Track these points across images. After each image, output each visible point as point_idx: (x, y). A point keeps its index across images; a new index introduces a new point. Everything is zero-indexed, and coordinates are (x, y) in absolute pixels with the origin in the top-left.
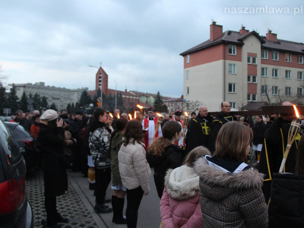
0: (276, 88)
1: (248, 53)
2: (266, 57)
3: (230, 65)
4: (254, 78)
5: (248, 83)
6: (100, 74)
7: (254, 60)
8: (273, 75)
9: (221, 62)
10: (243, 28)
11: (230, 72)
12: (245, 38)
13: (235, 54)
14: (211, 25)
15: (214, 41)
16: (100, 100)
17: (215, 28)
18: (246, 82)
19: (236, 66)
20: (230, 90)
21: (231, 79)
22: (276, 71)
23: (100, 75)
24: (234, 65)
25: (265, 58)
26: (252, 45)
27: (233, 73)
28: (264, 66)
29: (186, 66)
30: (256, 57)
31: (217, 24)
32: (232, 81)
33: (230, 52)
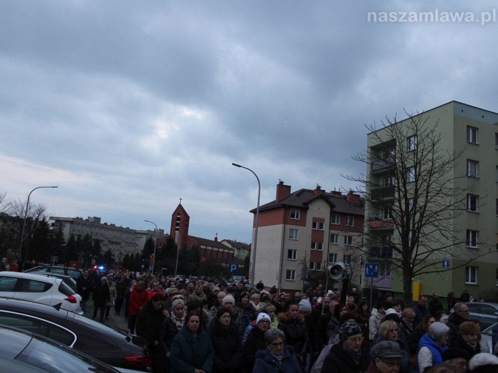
0: (349, 257)
1: (314, 218)
2: (338, 223)
3: (292, 230)
4: (320, 247)
5: (311, 250)
6: (179, 214)
7: (321, 226)
8: (345, 243)
9: (280, 227)
10: (319, 188)
11: (290, 237)
12: (311, 202)
13: (299, 219)
14: (278, 185)
15: (278, 202)
16: (152, 256)
17: (283, 189)
18: (309, 249)
19: (298, 232)
20: (290, 256)
21: (291, 245)
22: (350, 238)
23: (178, 216)
24: (297, 230)
25: (336, 224)
26: (319, 209)
27: (294, 239)
28: (333, 232)
30: (324, 222)
31: (284, 184)
32: (292, 247)
33: (293, 216)
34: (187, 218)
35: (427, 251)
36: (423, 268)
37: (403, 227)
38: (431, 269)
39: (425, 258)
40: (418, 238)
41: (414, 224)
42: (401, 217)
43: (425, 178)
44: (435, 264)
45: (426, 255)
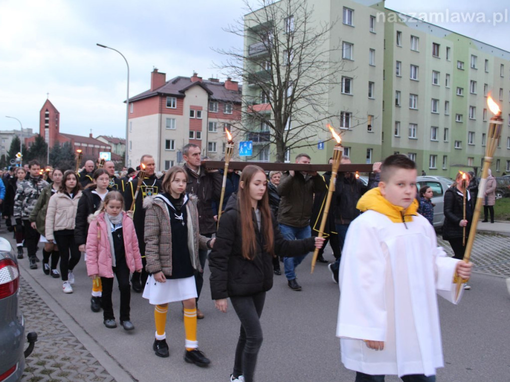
1: (191, 107)
2: (216, 110)
3: (168, 119)
4: (198, 136)
5: (190, 140)
6: (47, 110)
7: (199, 114)
9: (156, 117)
10: (195, 75)
11: (167, 127)
12: (187, 89)
13: (175, 108)
14: (152, 73)
15: (154, 90)
17: (157, 76)
18: (187, 138)
19: (175, 121)
20: (168, 146)
21: (168, 136)
22: (229, 125)
23: (47, 113)
24: (174, 119)
25: (214, 111)
26: (196, 96)
27: (171, 128)
28: (211, 120)
29: (129, 116)
30: (202, 110)
31: (159, 71)
32: (170, 138)
33: (169, 105)
34: (57, 114)
35: (299, 125)
36: (296, 142)
37: (275, 101)
38: (303, 142)
39: (297, 134)
40: (290, 112)
41: (286, 98)
42: (273, 91)
43: (297, 51)
44: (307, 138)
45: (298, 129)
